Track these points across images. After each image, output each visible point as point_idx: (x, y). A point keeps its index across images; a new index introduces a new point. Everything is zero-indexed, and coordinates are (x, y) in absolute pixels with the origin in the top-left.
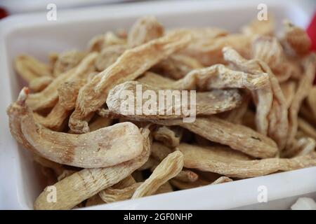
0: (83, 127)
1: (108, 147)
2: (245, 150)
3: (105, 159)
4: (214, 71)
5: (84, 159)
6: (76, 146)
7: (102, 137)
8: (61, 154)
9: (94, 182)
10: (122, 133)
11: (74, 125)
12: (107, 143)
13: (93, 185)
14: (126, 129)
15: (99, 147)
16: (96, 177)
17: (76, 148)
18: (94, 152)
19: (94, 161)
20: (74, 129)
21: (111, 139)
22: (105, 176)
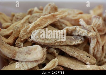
0: (21, 45)
1: (30, 54)
2: (83, 61)
3: (28, 59)
4: (75, 28)
5: (20, 58)
6: (17, 52)
7: (27, 50)
8: (11, 55)
10: (35, 49)
11: (17, 44)
12: (29, 52)
13: (22, 68)
14: (37, 48)
15: (26, 54)
16: (24, 65)
17: (17, 53)
18: (24, 55)
19: (23, 59)
20: (17, 45)
21: (31, 51)
22: (27, 65)
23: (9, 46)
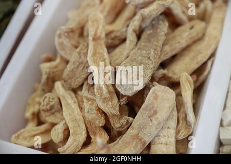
1: (155, 113)
3: (162, 120)
5: (150, 134)
7: (147, 112)
9: (168, 137)
10: (156, 97)
11: (121, 127)
12: (152, 112)
13: (170, 139)
14: (156, 92)
15: (151, 120)
16: (165, 134)
17: (139, 135)
18: (151, 124)
19: (157, 128)
20: (124, 127)
21: (153, 107)
22: (168, 128)
23: (121, 143)
